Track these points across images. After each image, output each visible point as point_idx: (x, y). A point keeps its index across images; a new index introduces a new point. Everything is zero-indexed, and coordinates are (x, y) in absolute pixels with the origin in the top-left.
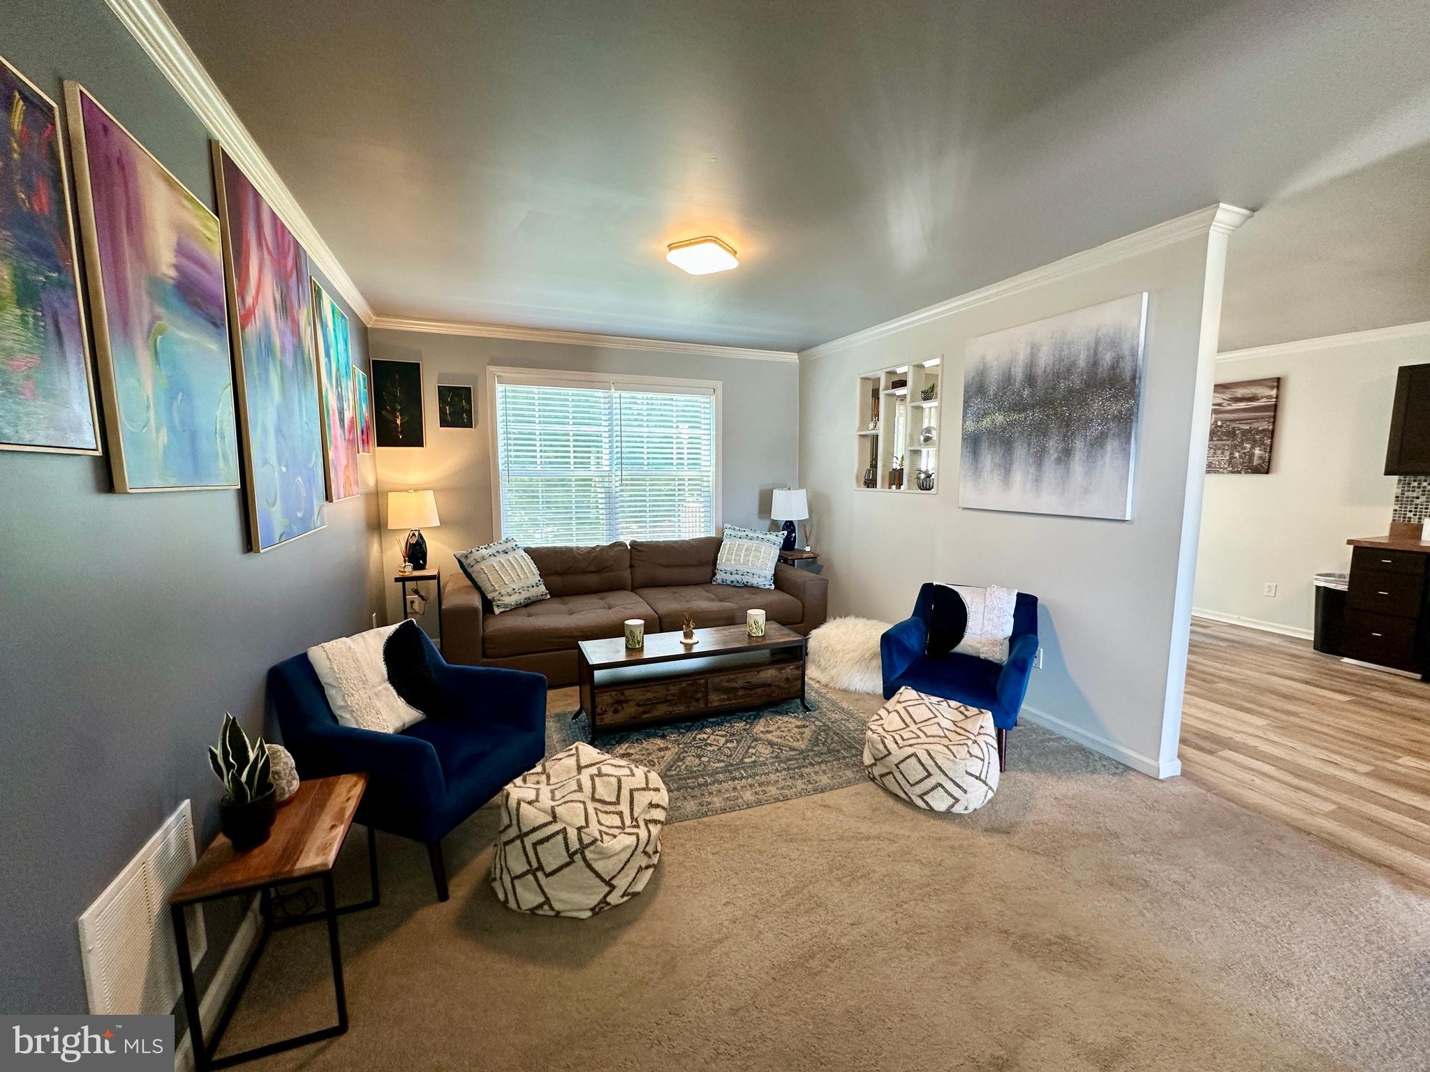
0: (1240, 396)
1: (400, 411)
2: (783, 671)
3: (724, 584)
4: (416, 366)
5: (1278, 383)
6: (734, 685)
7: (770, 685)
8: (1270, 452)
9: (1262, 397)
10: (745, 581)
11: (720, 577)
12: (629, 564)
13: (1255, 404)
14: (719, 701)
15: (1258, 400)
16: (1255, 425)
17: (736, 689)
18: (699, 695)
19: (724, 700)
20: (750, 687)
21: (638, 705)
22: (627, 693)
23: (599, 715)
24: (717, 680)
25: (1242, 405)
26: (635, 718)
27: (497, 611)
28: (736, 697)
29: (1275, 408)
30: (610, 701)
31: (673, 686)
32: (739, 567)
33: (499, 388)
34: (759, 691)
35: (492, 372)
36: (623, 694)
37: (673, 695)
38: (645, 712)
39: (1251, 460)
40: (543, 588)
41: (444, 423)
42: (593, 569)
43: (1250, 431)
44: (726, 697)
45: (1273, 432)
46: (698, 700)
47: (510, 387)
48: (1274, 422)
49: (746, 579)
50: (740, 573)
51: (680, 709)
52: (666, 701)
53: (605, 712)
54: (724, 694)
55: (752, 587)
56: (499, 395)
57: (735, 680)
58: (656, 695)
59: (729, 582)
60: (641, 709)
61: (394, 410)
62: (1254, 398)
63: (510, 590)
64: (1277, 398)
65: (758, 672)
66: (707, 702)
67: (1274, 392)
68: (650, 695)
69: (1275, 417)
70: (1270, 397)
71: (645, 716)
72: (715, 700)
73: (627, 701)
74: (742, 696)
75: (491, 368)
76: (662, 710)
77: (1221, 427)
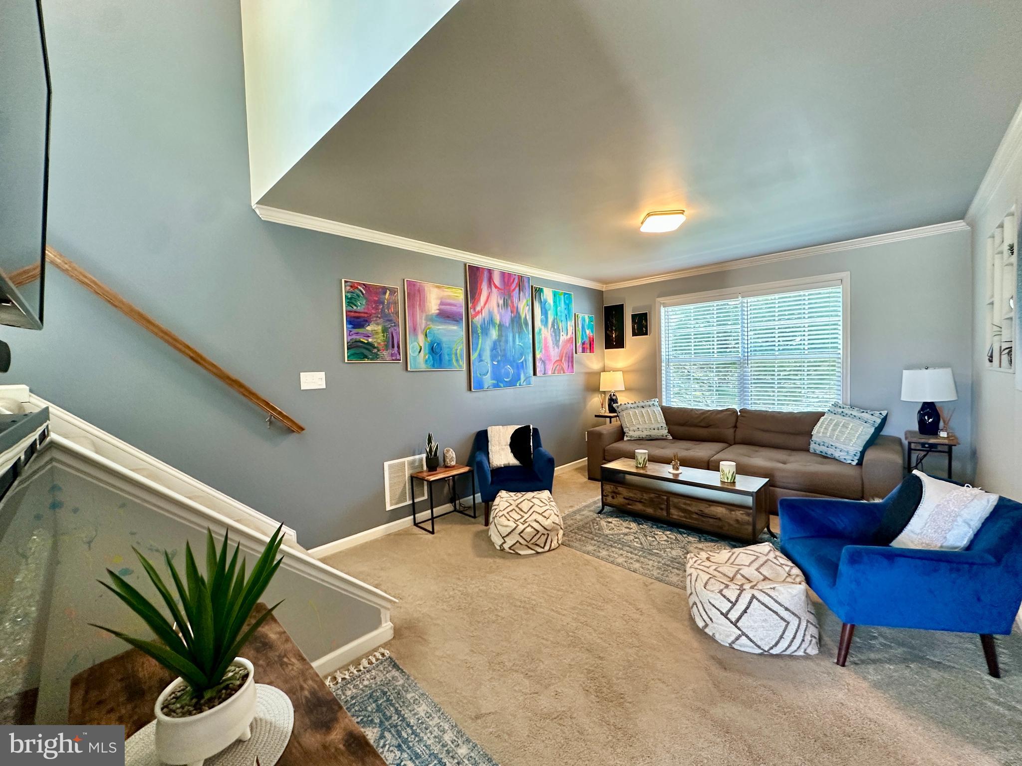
1: (615, 330)
2: (733, 513)
3: (815, 454)
4: (622, 306)
6: (689, 508)
7: (719, 519)
10: (829, 453)
11: (813, 446)
12: (733, 425)
14: (678, 515)
17: (690, 512)
18: (663, 506)
19: (681, 517)
20: (702, 515)
21: (624, 498)
22: (620, 489)
23: (605, 496)
24: (676, 500)
26: (623, 505)
27: (625, 438)
28: (691, 518)
30: (610, 490)
31: (646, 494)
32: (826, 440)
33: (663, 310)
34: (711, 520)
35: (659, 302)
36: (617, 489)
37: (646, 500)
38: (629, 504)
40: (665, 432)
41: (634, 334)
42: (702, 424)
44: (683, 515)
46: (662, 509)
47: (670, 309)
49: (830, 451)
50: (826, 444)
51: (650, 511)
52: (640, 502)
53: (607, 496)
54: (683, 512)
55: (835, 459)
56: (663, 314)
57: (689, 505)
58: (635, 496)
59: (818, 452)
60: (627, 501)
61: (612, 330)
63: (635, 428)
65: (710, 505)
66: (668, 513)
68: (631, 495)
71: (629, 507)
72: (675, 514)
73: (619, 494)
74: (696, 519)
75: (659, 299)
76: (639, 507)
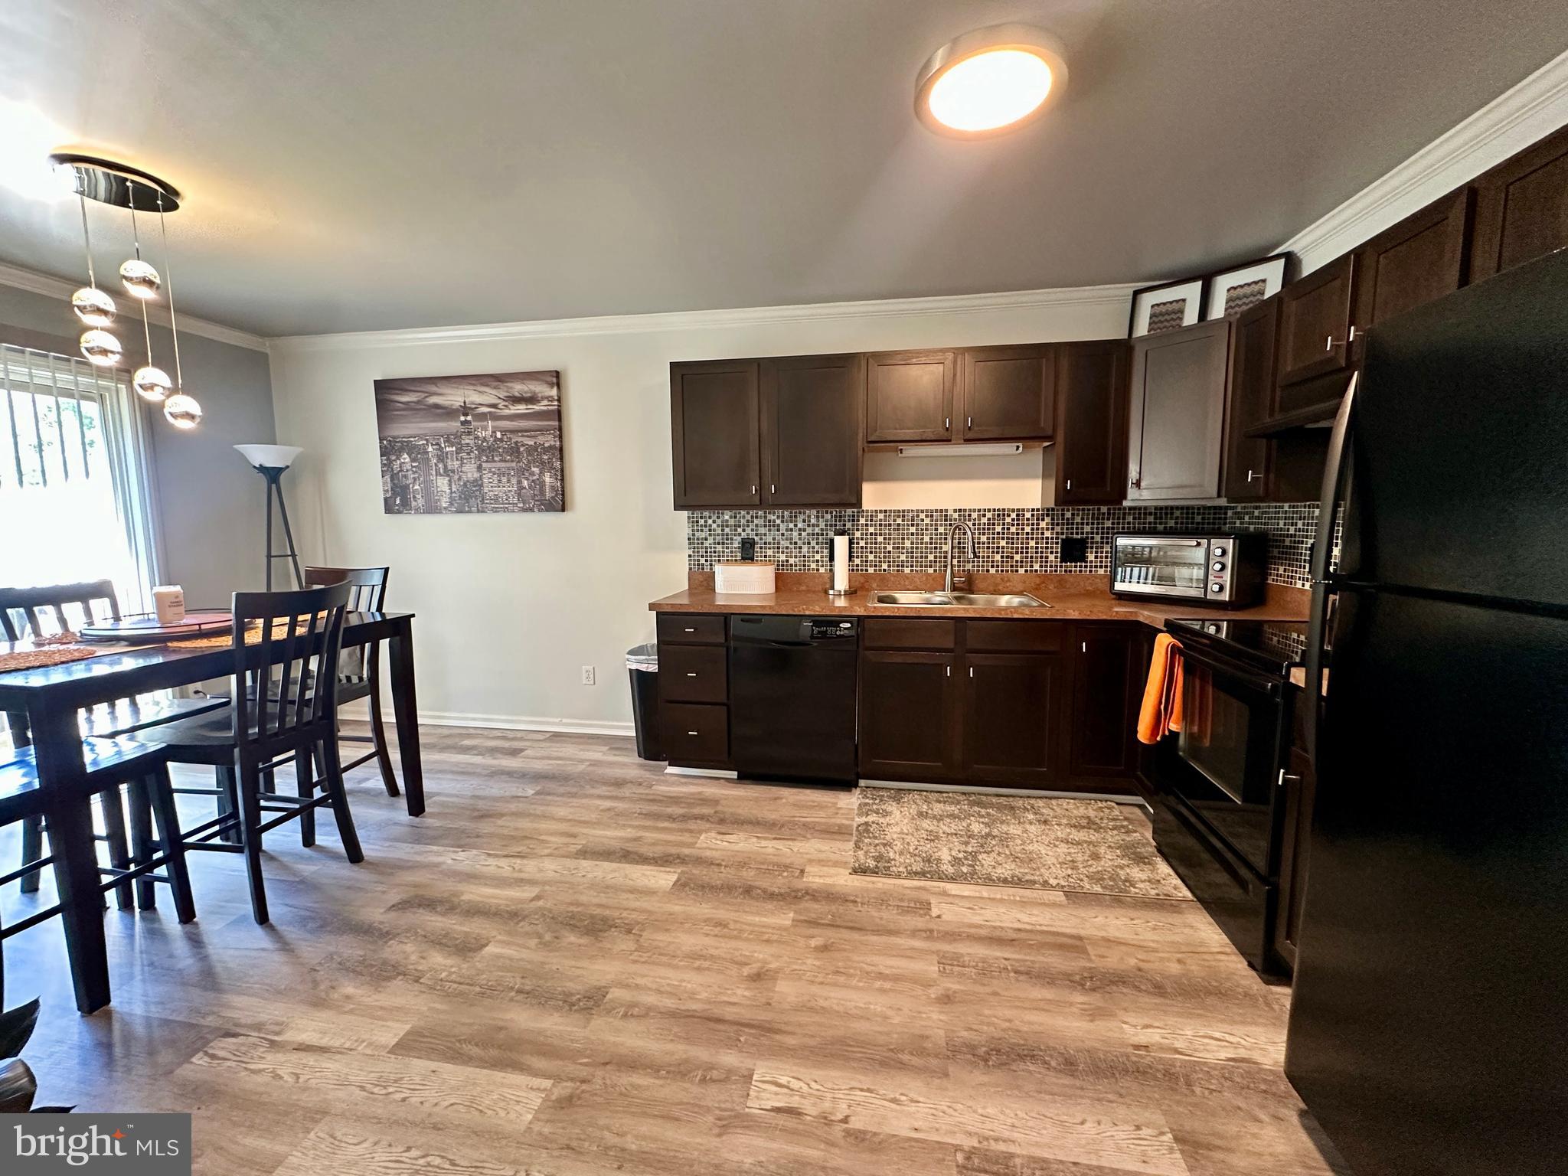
0: (517, 394)
5: (556, 378)
8: (562, 480)
9: (543, 398)
13: (536, 408)
15: (539, 401)
16: (541, 439)
25: (521, 408)
29: (559, 415)
39: (542, 492)
43: (534, 448)
45: (561, 450)
48: (561, 437)
62: (532, 400)
64: (559, 400)
67: (554, 392)
69: (560, 429)
70: (550, 399)
77: (501, 440)
